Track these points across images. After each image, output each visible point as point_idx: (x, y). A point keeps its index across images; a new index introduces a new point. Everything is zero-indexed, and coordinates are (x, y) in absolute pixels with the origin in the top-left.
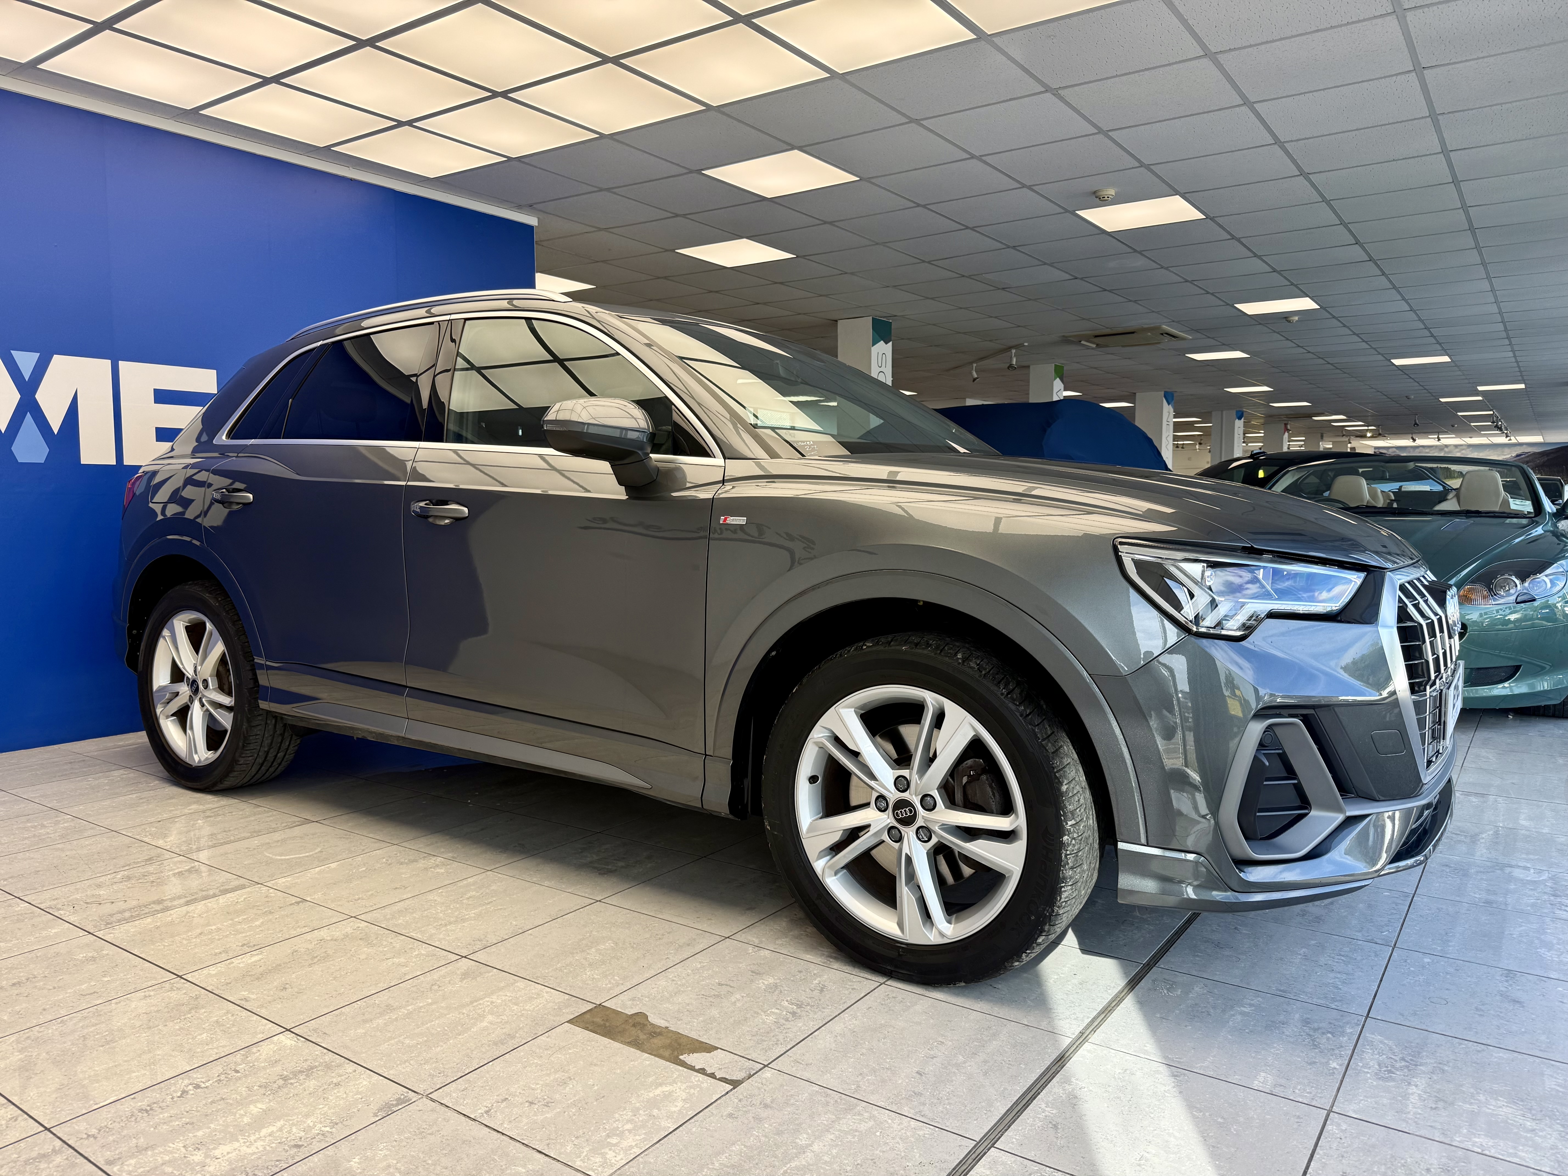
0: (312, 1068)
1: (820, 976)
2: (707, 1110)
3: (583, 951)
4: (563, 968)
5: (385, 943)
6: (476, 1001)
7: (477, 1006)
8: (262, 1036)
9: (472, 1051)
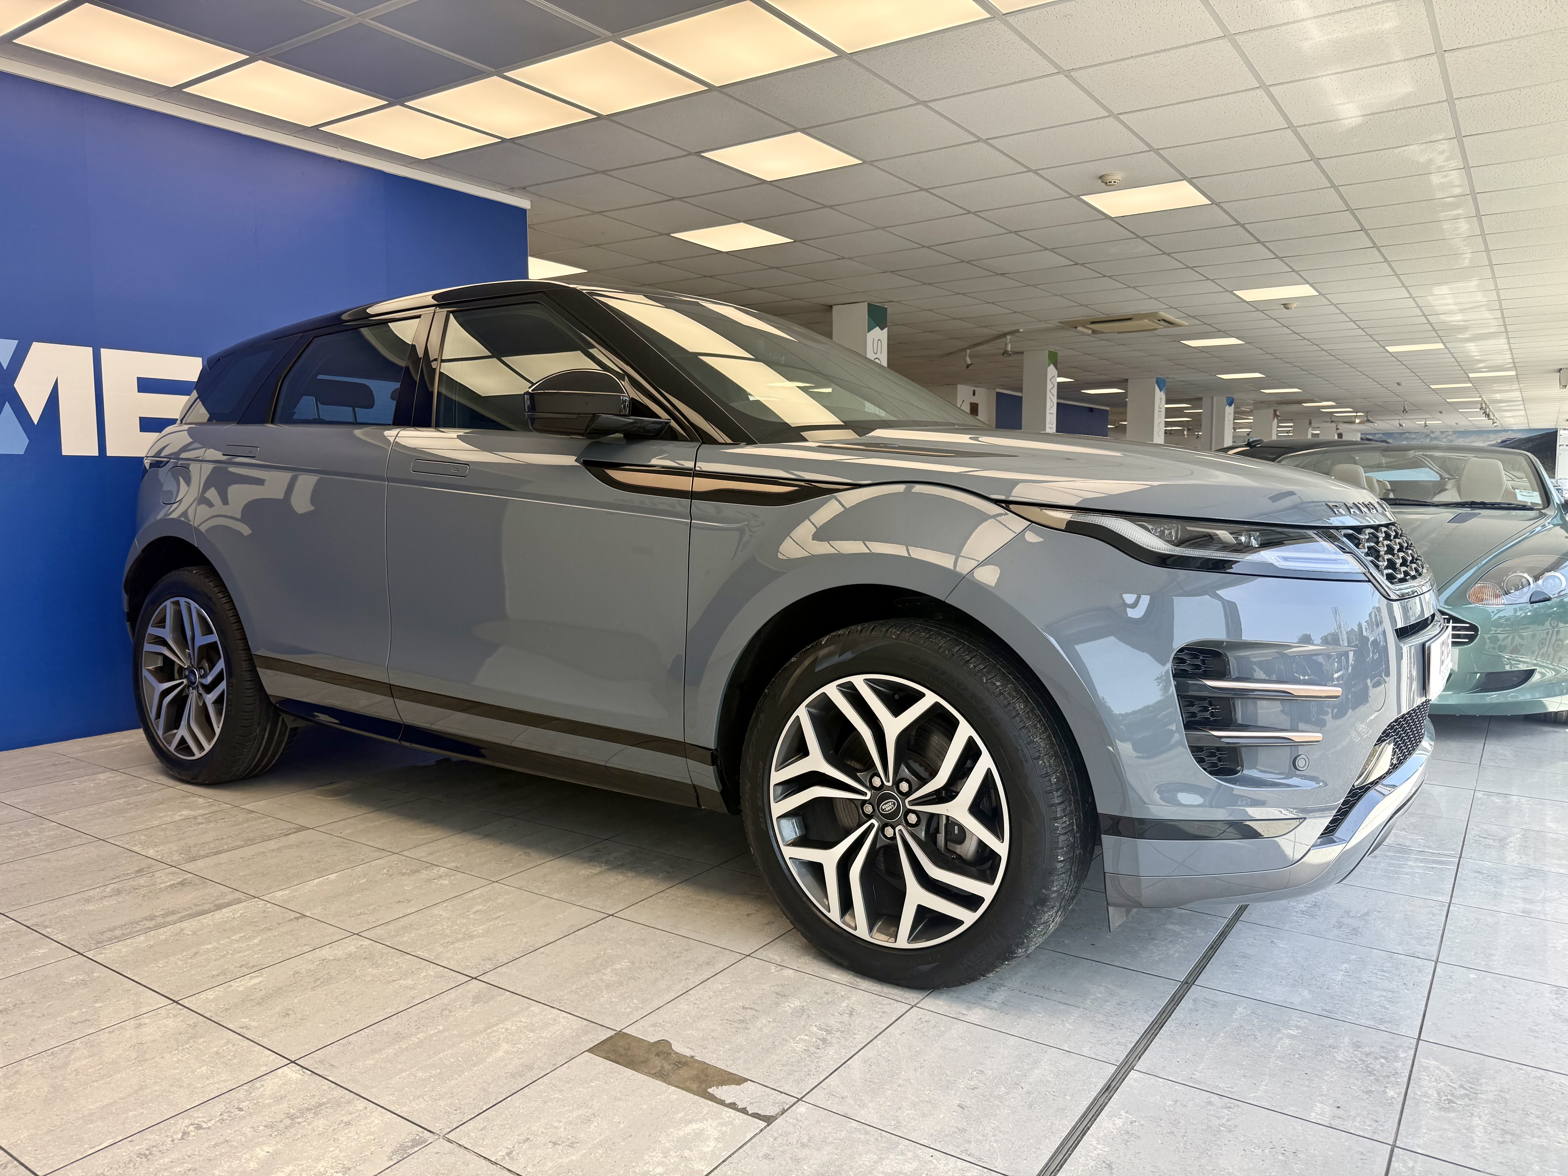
0: (320, 1105)
1: (848, 998)
2: (741, 1150)
3: (598, 971)
4: (578, 990)
5: (390, 963)
6: (490, 1028)
7: (491, 1033)
8: (266, 1069)
9: (489, 1084)
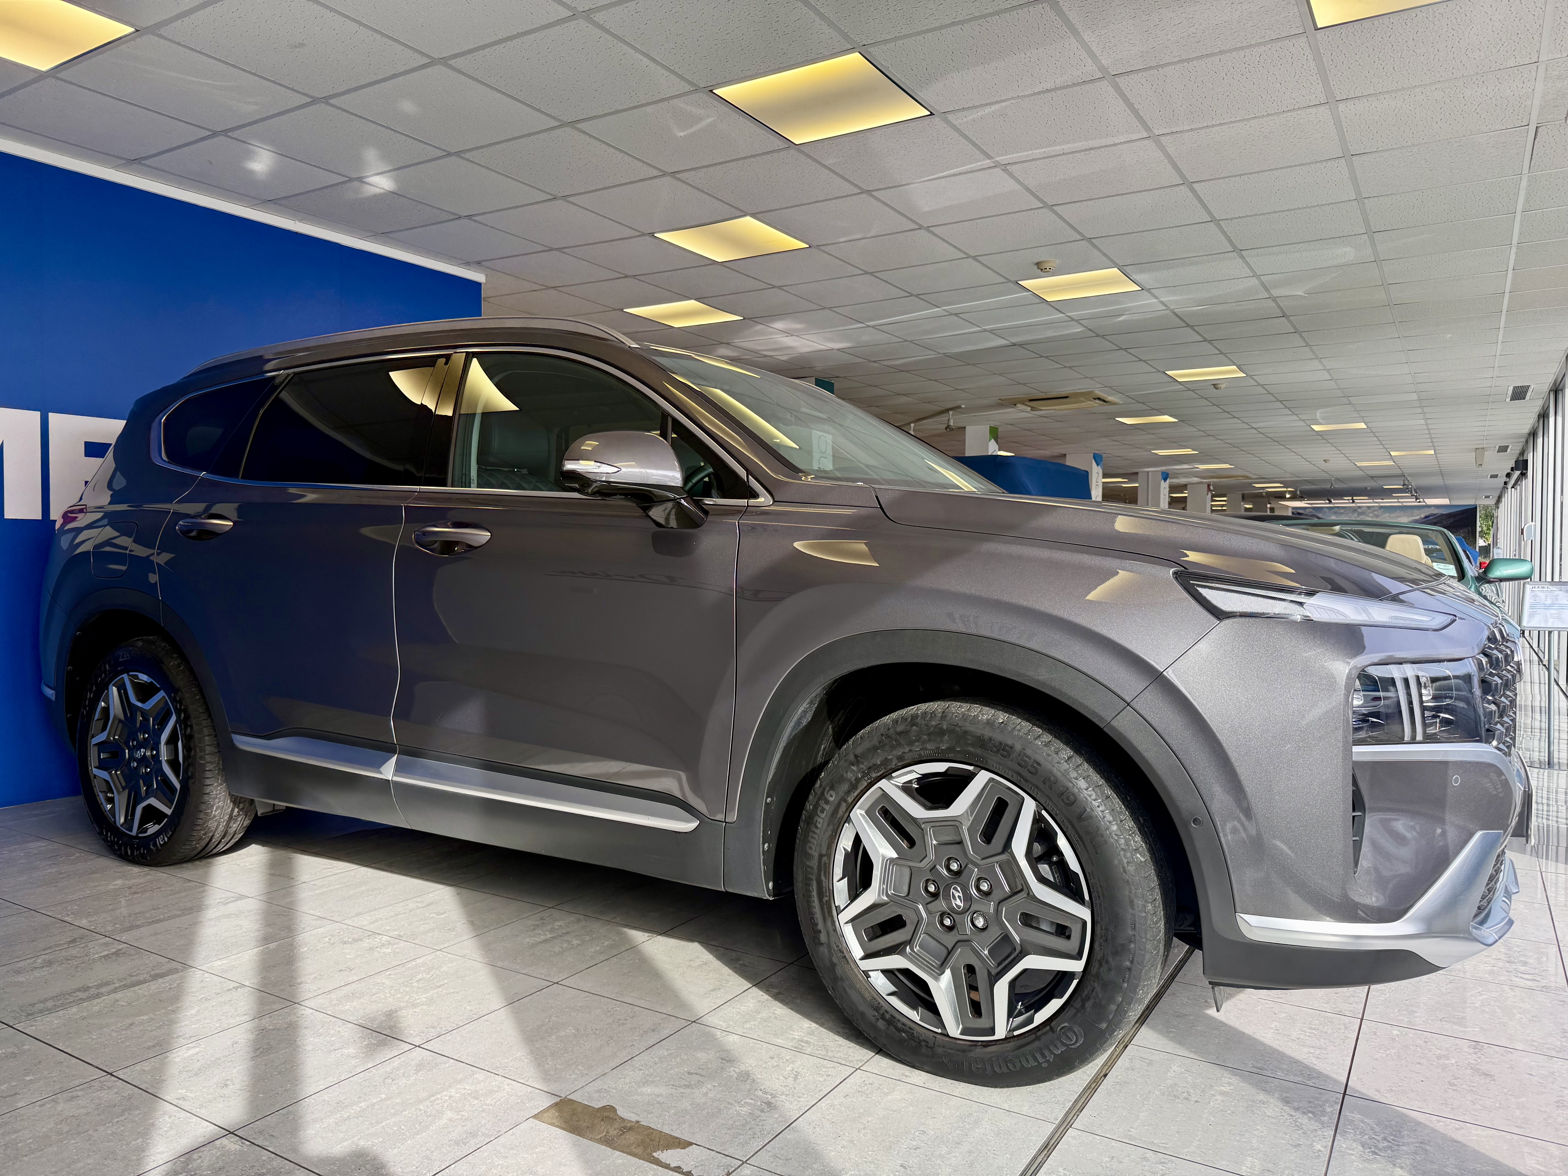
1: (793, 1062)
3: (543, 1038)
5: (332, 1032)
6: (433, 1096)
7: (435, 1100)
9: (432, 1152)
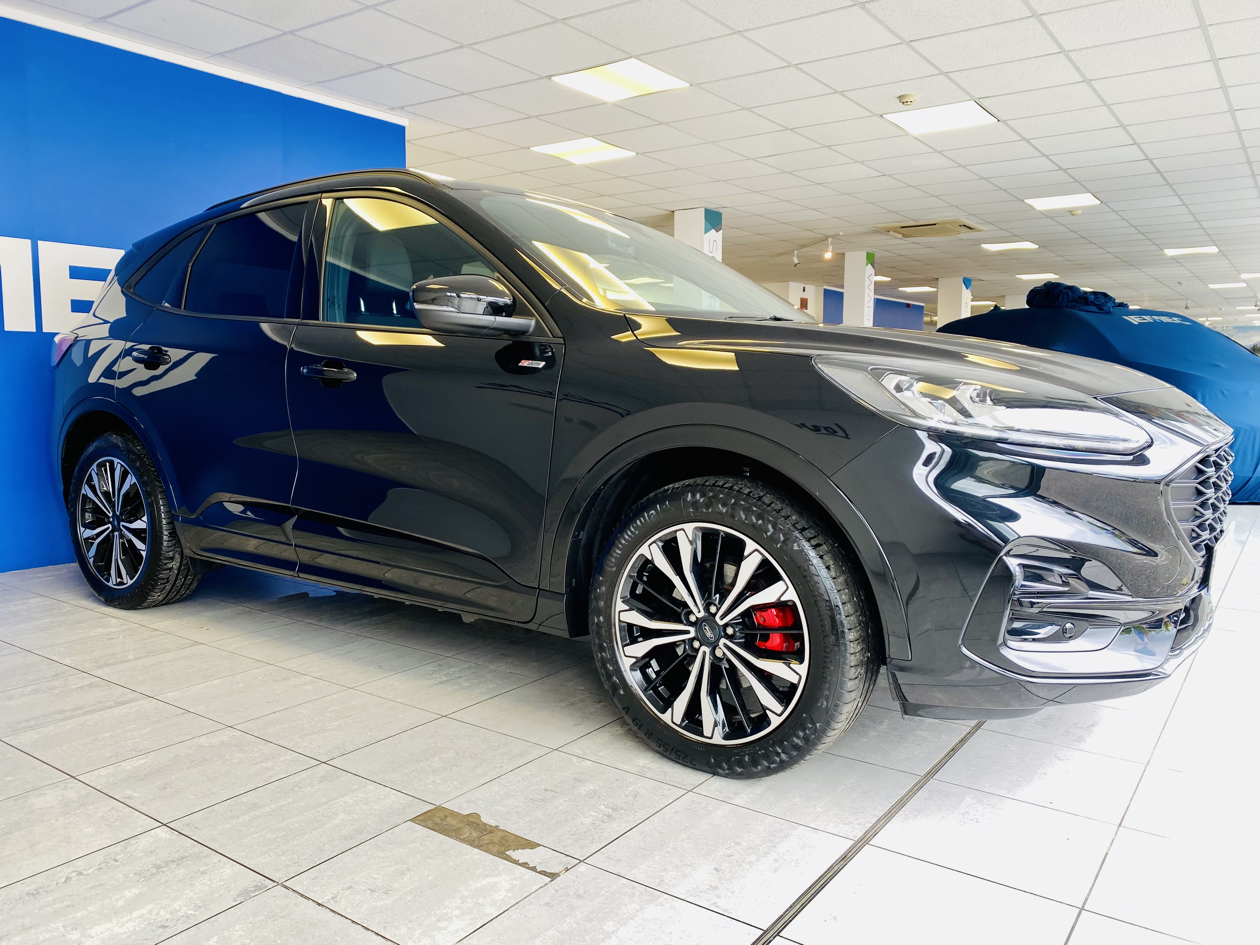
0: (183, 858)
1: (635, 784)
2: (527, 899)
5: (255, 750)
6: (332, 801)
8: (141, 829)
9: (325, 844)
